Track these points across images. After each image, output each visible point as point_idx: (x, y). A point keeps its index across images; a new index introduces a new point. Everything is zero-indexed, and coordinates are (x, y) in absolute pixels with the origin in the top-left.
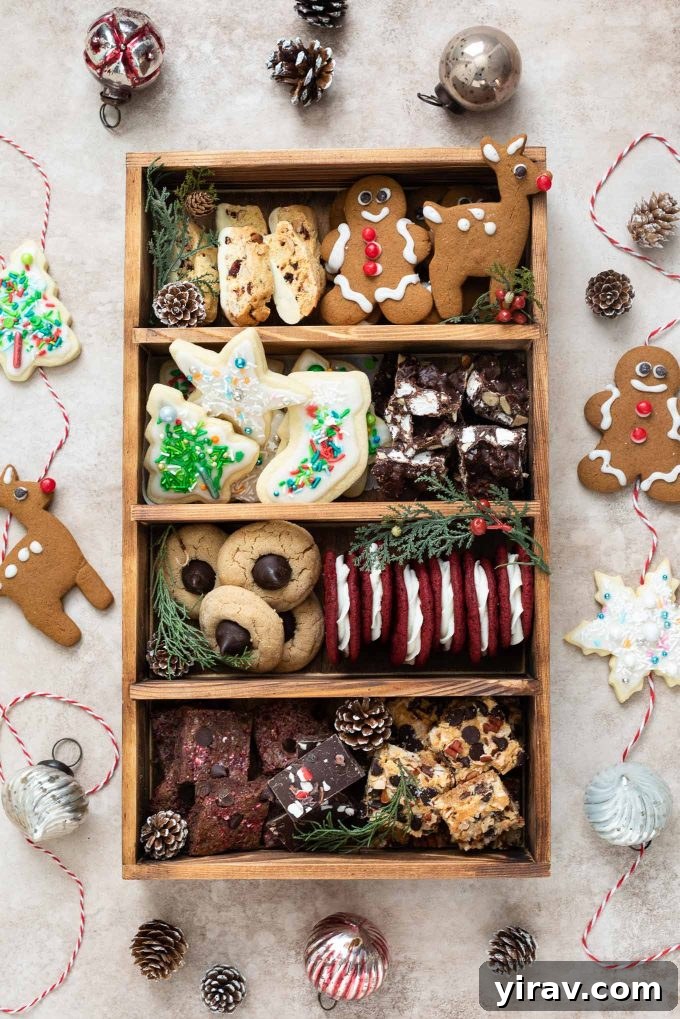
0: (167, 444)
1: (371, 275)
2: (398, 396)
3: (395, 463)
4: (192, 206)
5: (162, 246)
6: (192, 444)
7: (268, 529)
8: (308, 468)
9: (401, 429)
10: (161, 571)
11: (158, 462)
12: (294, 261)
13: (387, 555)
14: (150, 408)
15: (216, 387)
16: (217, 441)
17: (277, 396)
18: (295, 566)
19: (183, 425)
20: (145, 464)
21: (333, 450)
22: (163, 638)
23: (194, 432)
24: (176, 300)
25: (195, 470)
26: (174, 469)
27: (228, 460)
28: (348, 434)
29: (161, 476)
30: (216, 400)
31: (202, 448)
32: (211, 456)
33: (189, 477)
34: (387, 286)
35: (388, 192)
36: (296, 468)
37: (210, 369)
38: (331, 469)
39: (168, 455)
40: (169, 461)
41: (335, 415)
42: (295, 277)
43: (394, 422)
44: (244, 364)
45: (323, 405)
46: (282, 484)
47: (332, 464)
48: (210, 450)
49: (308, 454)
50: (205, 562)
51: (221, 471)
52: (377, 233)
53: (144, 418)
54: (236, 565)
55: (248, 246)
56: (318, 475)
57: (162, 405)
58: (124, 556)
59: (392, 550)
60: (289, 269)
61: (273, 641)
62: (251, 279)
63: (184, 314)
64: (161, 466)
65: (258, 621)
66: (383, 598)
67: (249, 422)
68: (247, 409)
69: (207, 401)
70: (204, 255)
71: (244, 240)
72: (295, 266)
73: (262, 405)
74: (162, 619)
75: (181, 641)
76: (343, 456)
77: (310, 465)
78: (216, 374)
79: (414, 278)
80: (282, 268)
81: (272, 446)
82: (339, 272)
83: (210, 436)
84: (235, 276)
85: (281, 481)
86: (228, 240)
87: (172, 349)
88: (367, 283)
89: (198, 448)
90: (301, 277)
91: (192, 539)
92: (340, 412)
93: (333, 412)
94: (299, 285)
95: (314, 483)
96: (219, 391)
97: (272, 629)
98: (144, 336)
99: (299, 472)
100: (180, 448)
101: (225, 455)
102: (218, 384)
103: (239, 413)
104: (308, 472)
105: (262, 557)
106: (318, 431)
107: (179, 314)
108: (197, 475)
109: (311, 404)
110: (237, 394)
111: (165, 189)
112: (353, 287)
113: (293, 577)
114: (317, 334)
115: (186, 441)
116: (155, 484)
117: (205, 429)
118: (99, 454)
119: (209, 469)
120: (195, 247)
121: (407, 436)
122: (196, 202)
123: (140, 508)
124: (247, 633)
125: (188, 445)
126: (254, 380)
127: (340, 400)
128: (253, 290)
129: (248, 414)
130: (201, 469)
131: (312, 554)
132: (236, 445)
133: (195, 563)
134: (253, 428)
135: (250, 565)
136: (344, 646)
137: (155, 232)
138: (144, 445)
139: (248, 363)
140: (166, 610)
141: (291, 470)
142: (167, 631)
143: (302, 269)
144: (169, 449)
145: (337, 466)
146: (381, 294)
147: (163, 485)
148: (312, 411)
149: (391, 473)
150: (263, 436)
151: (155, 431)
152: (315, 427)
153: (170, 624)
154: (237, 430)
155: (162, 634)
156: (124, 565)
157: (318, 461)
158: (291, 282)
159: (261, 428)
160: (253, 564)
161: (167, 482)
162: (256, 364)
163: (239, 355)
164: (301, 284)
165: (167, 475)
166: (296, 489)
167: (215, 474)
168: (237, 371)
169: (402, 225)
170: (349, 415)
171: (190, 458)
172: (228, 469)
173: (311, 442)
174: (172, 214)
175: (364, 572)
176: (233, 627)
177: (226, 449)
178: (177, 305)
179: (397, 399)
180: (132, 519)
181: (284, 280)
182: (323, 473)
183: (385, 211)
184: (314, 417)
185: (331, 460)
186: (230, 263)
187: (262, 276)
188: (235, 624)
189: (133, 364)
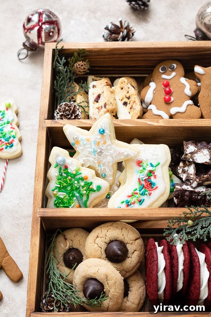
0: (59, 179)
1: (168, 102)
2: (187, 153)
3: (186, 191)
4: (77, 67)
5: (60, 86)
6: (73, 180)
7: (115, 225)
8: (137, 193)
9: (188, 174)
10: (52, 253)
11: (53, 190)
12: (128, 95)
13: (185, 237)
14: (51, 160)
15: (88, 148)
16: (86, 179)
17: (121, 152)
18: (130, 248)
19: (68, 168)
20: (46, 193)
21: (151, 184)
22: (51, 291)
23: (74, 172)
24: (67, 108)
25: (73, 196)
26: (62, 195)
27: (92, 190)
28: (159, 175)
29: (55, 199)
30: (87, 156)
31: (78, 183)
32: (83, 187)
33: (71, 199)
34: (177, 107)
35: (175, 65)
36: (130, 194)
37: (84, 137)
38: (150, 194)
39: (59, 186)
40: (60, 189)
41: (152, 165)
42: (128, 103)
43: (184, 172)
44: (103, 131)
45: (145, 160)
46: (122, 203)
47: (150, 192)
48: (82, 184)
49: (137, 186)
50: (77, 249)
51: (88, 196)
52: (170, 84)
53: (47, 165)
54: (96, 245)
55: (104, 87)
56: (142, 198)
57: (58, 156)
58: (32, 236)
59: (188, 233)
60: (126, 100)
61: (117, 290)
62: (106, 101)
63: (71, 114)
64: (55, 192)
65: (109, 277)
66: (184, 261)
67: (105, 169)
68: (104, 161)
69: (82, 157)
70: (81, 95)
71: (103, 85)
72: (129, 98)
73: (112, 157)
74: (51, 280)
75: (62, 292)
76: (157, 187)
77: (138, 192)
78: (88, 140)
79: (191, 102)
80: (122, 100)
81: (116, 188)
82: (150, 104)
83: (83, 175)
84: (97, 102)
85: (122, 201)
86: (94, 86)
87: (64, 129)
88: (166, 106)
89: (76, 182)
90: (132, 102)
91: (70, 235)
92: (154, 164)
93: (151, 164)
94: (131, 106)
95: (141, 202)
96: (89, 150)
97: (118, 282)
98: (50, 123)
99: (132, 196)
100: (66, 182)
101: (91, 187)
102: (89, 146)
103: (99, 163)
104: (137, 196)
105: (111, 242)
106: (143, 174)
107: (68, 115)
108: (75, 198)
109: (139, 160)
110: (99, 150)
111: (64, 58)
112: (158, 109)
113: (129, 255)
114: (142, 123)
115: (69, 177)
116: (51, 203)
117: (80, 172)
118: (20, 198)
119: (82, 195)
120: (77, 91)
121: (192, 176)
122: (79, 65)
123: (42, 210)
124: (102, 285)
125: (70, 180)
126: (108, 142)
127: (154, 157)
128: (107, 107)
129: (104, 164)
130: (77, 195)
131: (140, 241)
132: (97, 182)
133: (71, 250)
134: (106, 173)
135: (104, 246)
136: (161, 291)
137: (57, 77)
138: (46, 181)
139: (106, 131)
140: (54, 274)
141: (127, 195)
142: (53, 286)
143: (132, 99)
144: (60, 183)
145: (153, 192)
146: (173, 110)
147: (56, 204)
148: (139, 163)
149: (184, 196)
150: (112, 178)
151: (53, 172)
152: (141, 172)
153: (56, 281)
154: (98, 175)
155: (51, 288)
156: (31, 241)
157: (143, 190)
158: (126, 106)
159: (111, 173)
160: (106, 246)
161: (58, 203)
162: (110, 133)
163: (101, 127)
164: (132, 106)
165: (58, 198)
166: (131, 205)
167: (85, 198)
168: (99, 136)
169: (183, 80)
170: (160, 165)
171: (71, 188)
172: (92, 196)
173: (139, 179)
174: (66, 72)
175: (172, 246)
176: (93, 282)
177: (91, 183)
178: (67, 110)
179: (186, 154)
180: (38, 216)
181: (123, 105)
182: (145, 196)
183: (174, 74)
184: (141, 166)
185: (150, 189)
186: (95, 96)
187: (112, 101)
188: (95, 280)
189: (42, 137)
